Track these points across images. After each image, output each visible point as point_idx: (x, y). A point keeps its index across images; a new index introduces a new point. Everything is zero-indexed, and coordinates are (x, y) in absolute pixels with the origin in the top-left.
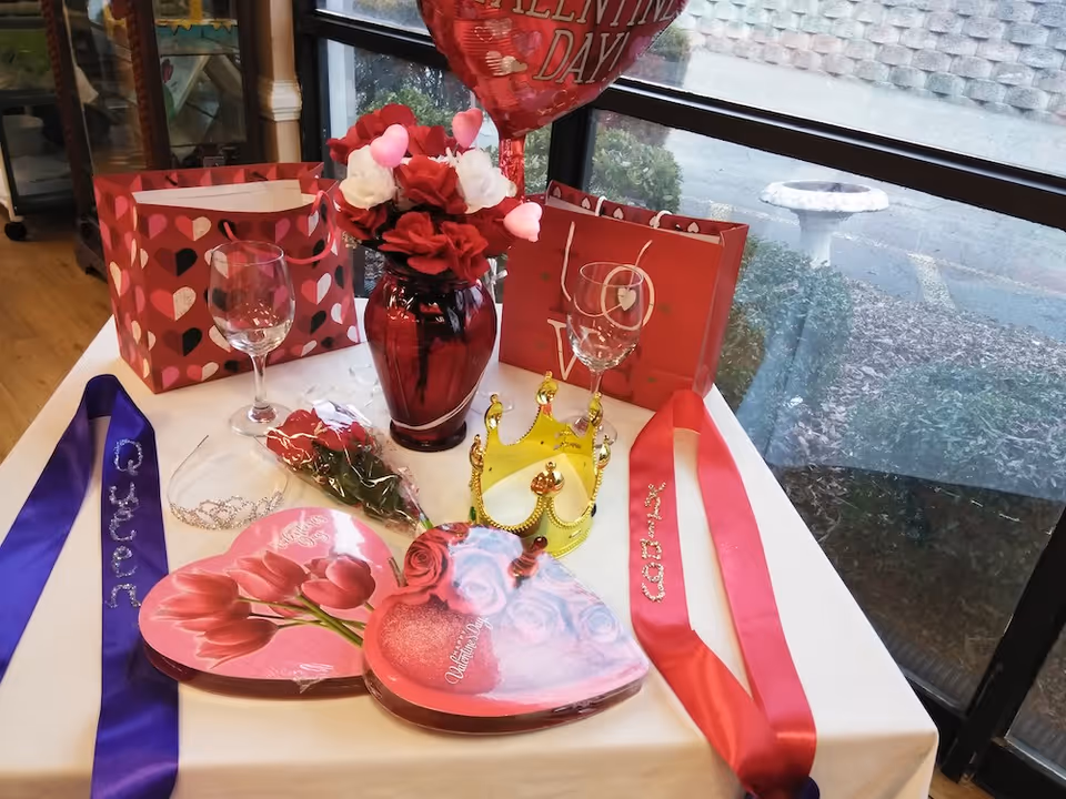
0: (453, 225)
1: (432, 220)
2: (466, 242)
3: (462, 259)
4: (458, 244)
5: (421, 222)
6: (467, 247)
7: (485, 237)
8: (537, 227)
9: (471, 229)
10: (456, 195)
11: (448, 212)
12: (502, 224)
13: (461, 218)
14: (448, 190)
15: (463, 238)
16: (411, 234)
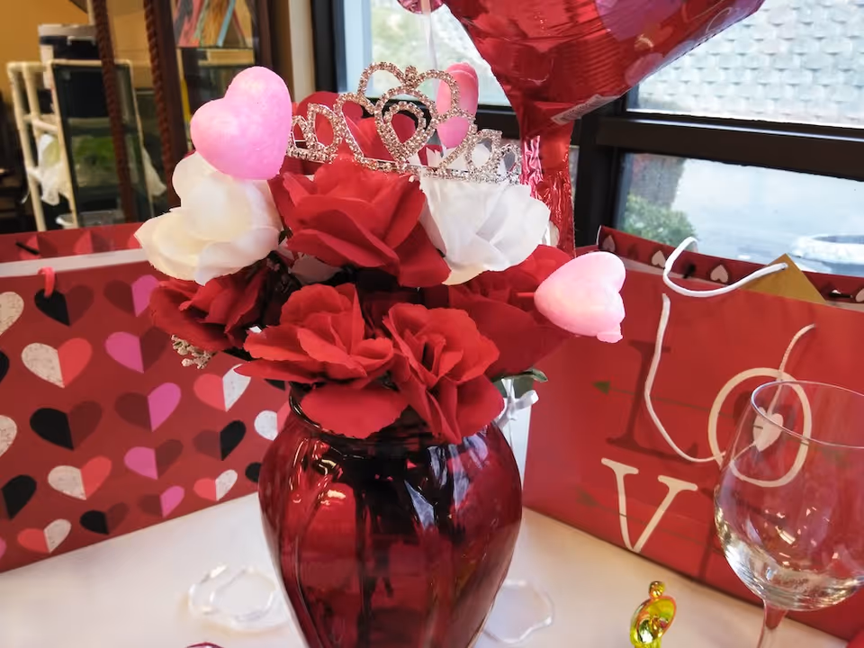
0: (416, 312)
1: (361, 302)
2: (446, 349)
3: (436, 391)
4: (427, 358)
5: (334, 310)
6: (448, 362)
7: (491, 336)
8: (617, 310)
9: (458, 319)
10: (421, 242)
11: (404, 281)
12: (530, 305)
13: (435, 295)
14: (403, 230)
15: (440, 341)
16: (307, 339)
